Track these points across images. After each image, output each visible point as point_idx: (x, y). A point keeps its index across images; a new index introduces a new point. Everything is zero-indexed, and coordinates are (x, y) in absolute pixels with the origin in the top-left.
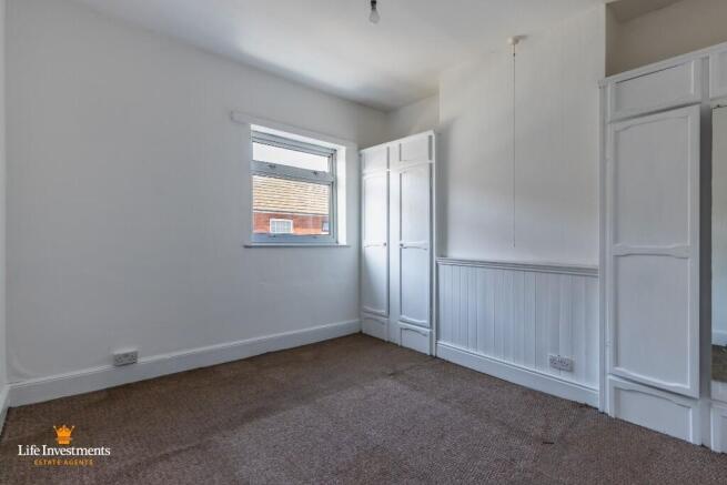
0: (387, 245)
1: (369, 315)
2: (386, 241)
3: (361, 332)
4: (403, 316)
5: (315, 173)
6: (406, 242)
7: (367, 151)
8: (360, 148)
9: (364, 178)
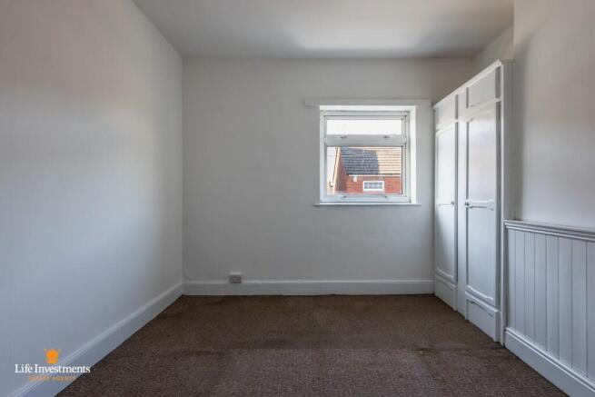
0: (455, 203)
1: (441, 279)
2: (454, 200)
3: (434, 294)
4: (469, 286)
5: (385, 137)
6: (472, 201)
7: (439, 105)
8: (433, 103)
9: (437, 134)
